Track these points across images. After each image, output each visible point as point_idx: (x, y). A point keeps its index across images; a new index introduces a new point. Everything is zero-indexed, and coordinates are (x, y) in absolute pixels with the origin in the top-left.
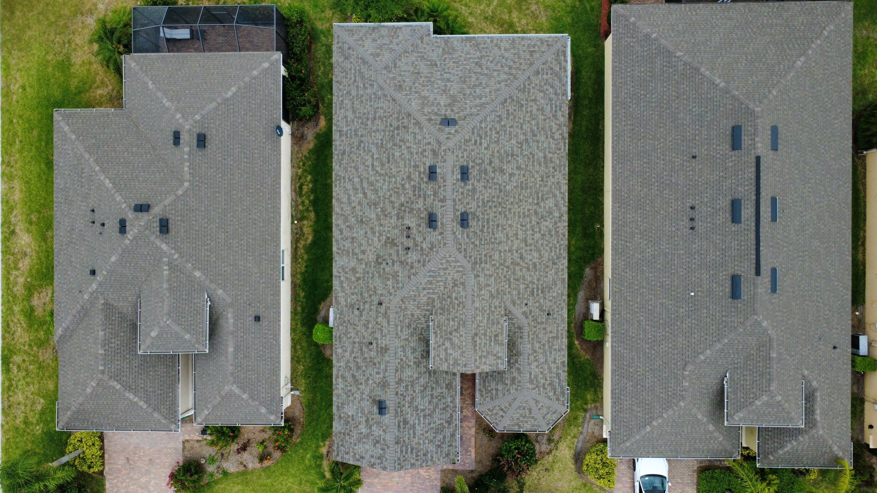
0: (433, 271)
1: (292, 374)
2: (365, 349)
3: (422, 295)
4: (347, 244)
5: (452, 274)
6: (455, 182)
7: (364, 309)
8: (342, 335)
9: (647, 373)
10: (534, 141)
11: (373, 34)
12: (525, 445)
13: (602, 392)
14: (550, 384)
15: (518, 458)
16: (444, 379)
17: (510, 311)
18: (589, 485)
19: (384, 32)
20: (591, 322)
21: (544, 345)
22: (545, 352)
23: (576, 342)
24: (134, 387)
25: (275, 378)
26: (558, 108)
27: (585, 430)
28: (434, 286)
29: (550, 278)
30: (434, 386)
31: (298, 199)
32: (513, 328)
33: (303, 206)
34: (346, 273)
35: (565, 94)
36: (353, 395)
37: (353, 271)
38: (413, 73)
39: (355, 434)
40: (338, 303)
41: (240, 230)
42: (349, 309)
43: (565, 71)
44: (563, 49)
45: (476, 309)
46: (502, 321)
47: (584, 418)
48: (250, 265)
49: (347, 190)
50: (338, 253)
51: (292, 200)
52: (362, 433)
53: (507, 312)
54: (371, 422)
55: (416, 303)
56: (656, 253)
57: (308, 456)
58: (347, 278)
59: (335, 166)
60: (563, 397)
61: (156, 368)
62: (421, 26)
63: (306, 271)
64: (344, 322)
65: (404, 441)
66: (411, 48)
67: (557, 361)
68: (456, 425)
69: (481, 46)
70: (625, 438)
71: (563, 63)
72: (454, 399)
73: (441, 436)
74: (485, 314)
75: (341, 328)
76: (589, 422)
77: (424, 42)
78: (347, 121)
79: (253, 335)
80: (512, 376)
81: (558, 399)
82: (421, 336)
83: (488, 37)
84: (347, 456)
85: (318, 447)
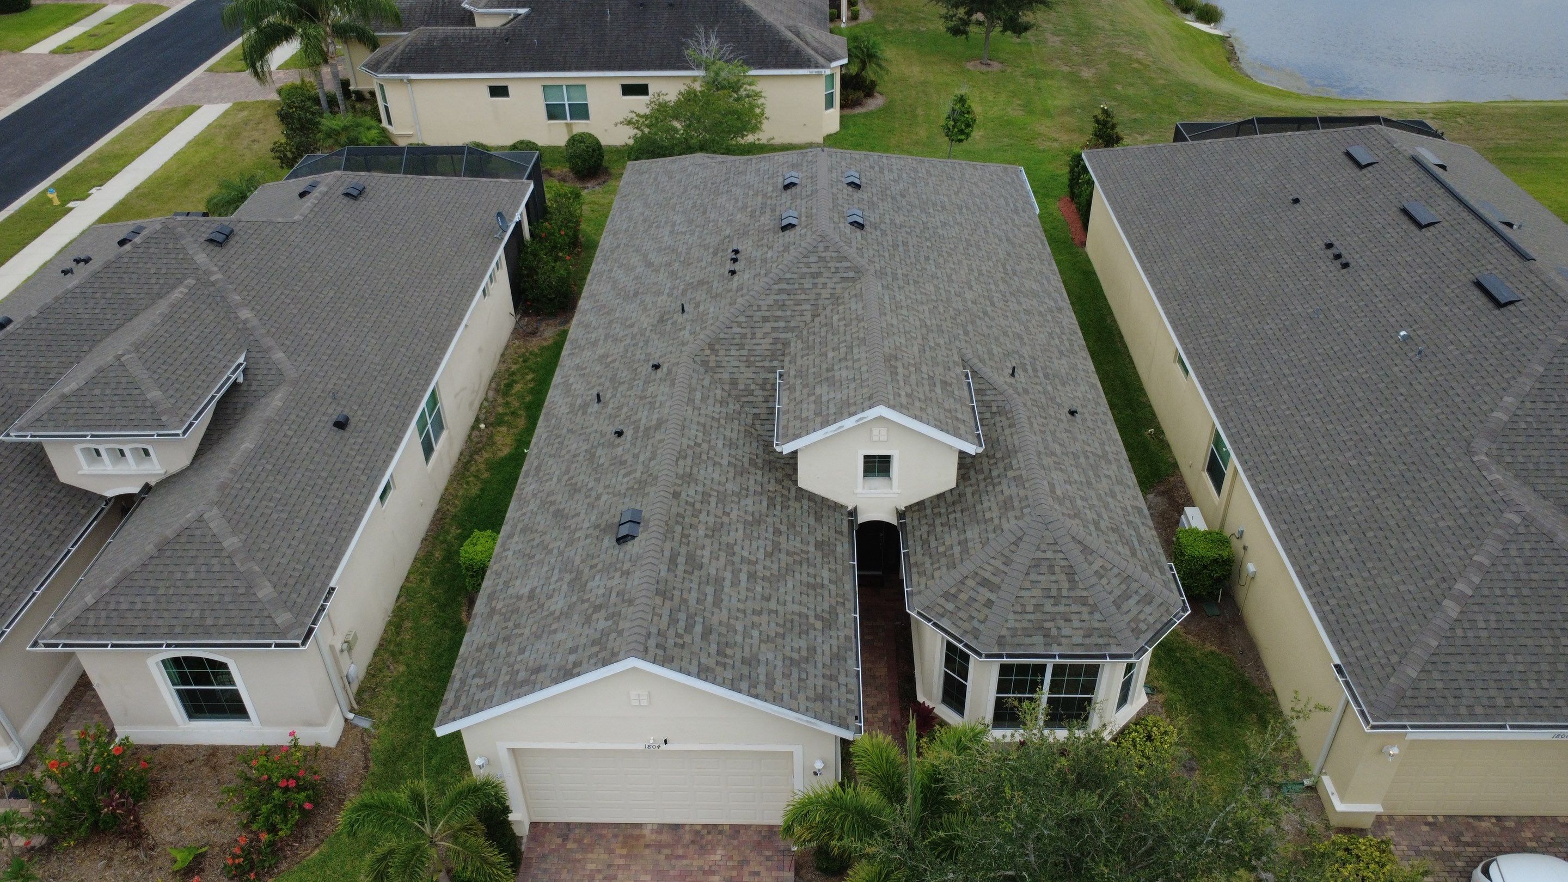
0: (788, 281)
2: (600, 452)
3: (759, 335)
4: (597, 334)
5: (830, 285)
16: (813, 529)
21: (1075, 455)
25: (332, 540)
26: (1019, 209)
28: (789, 313)
29: (1059, 368)
30: (783, 528)
31: (499, 399)
33: (506, 408)
36: (546, 548)
37: (600, 360)
39: (526, 629)
40: (551, 418)
41: (370, 301)
42: (575, 415)
44: (1017, 177)
48: (368, 349)
52: (552, 614)
55: (745, 352)
56: (1287, 323)
58: (583, 375)
60: (1162, 574)
64: (558, 437)
67: (1120, 498)
74: (914, 341)
79: (316, 446)
81: (1146, 570)
84: (484, 695)
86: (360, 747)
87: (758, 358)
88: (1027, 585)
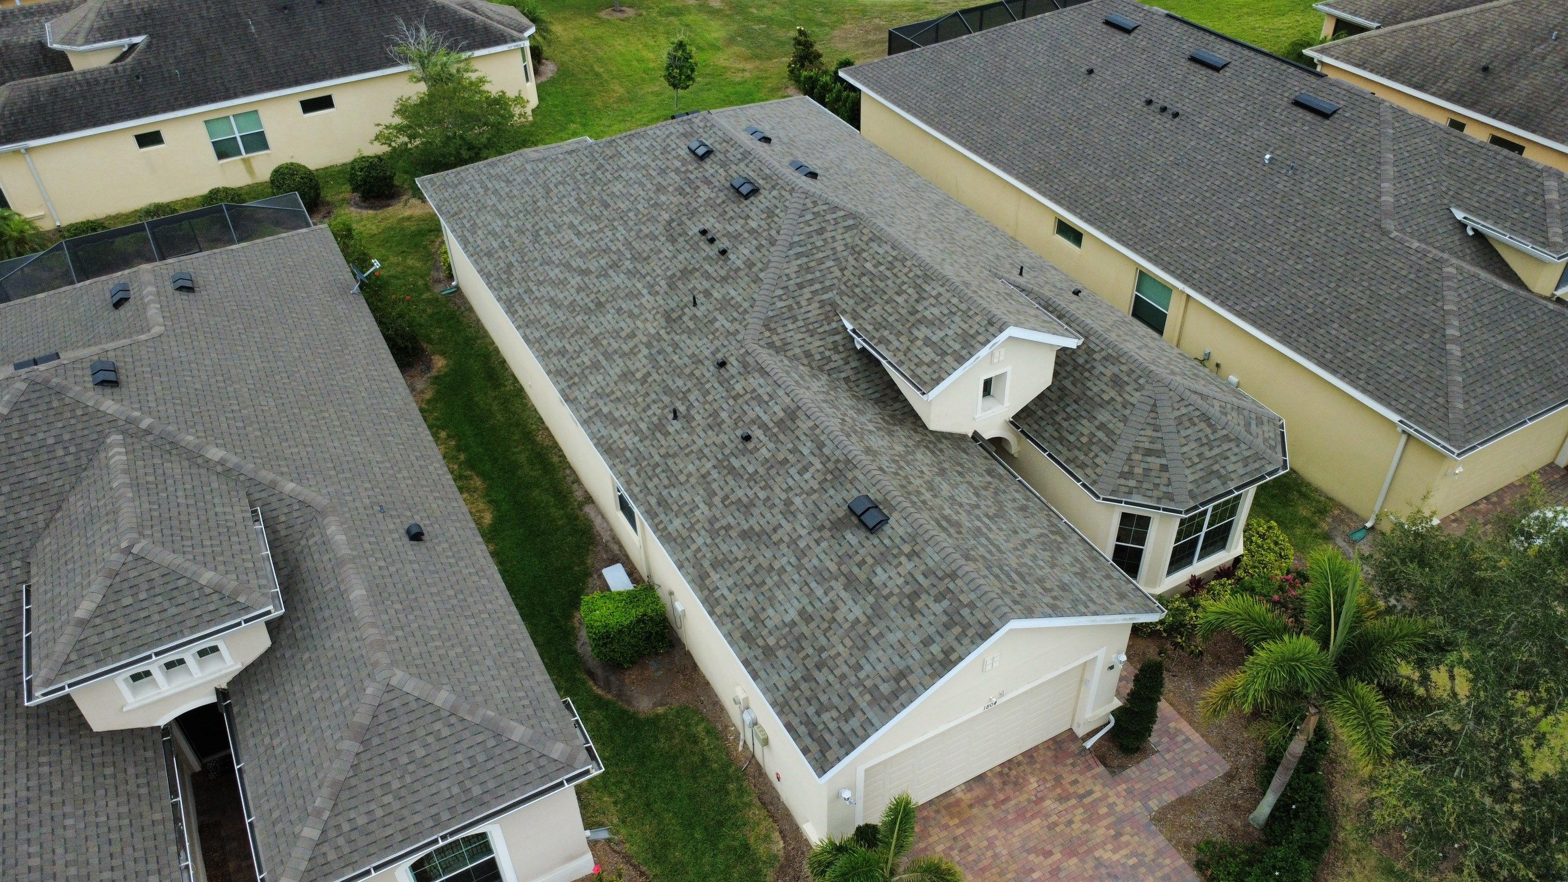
0: (799, 244)
2: (739, 461)
3: (804, 303)
4: (587, 357)
5: (839, 237)
7: (689, 406)
8: (665, 492)
14: (1195, 376)
28: (818, 274)
30: (959, 469)
34: (610, 394)
37: (625, 379)
39: (838, 648)
41: (313, 398)
42: (653, 440)
48: (360, 449)
55: (801, 323)
56: (1159, 173)
64: (656, 466)
65: (983, 557)
72: (1028, 496)
75: (653, 483)
79: (416, 567)
86: (617, 859)
87: (816, 325)
88: (1184, 442)
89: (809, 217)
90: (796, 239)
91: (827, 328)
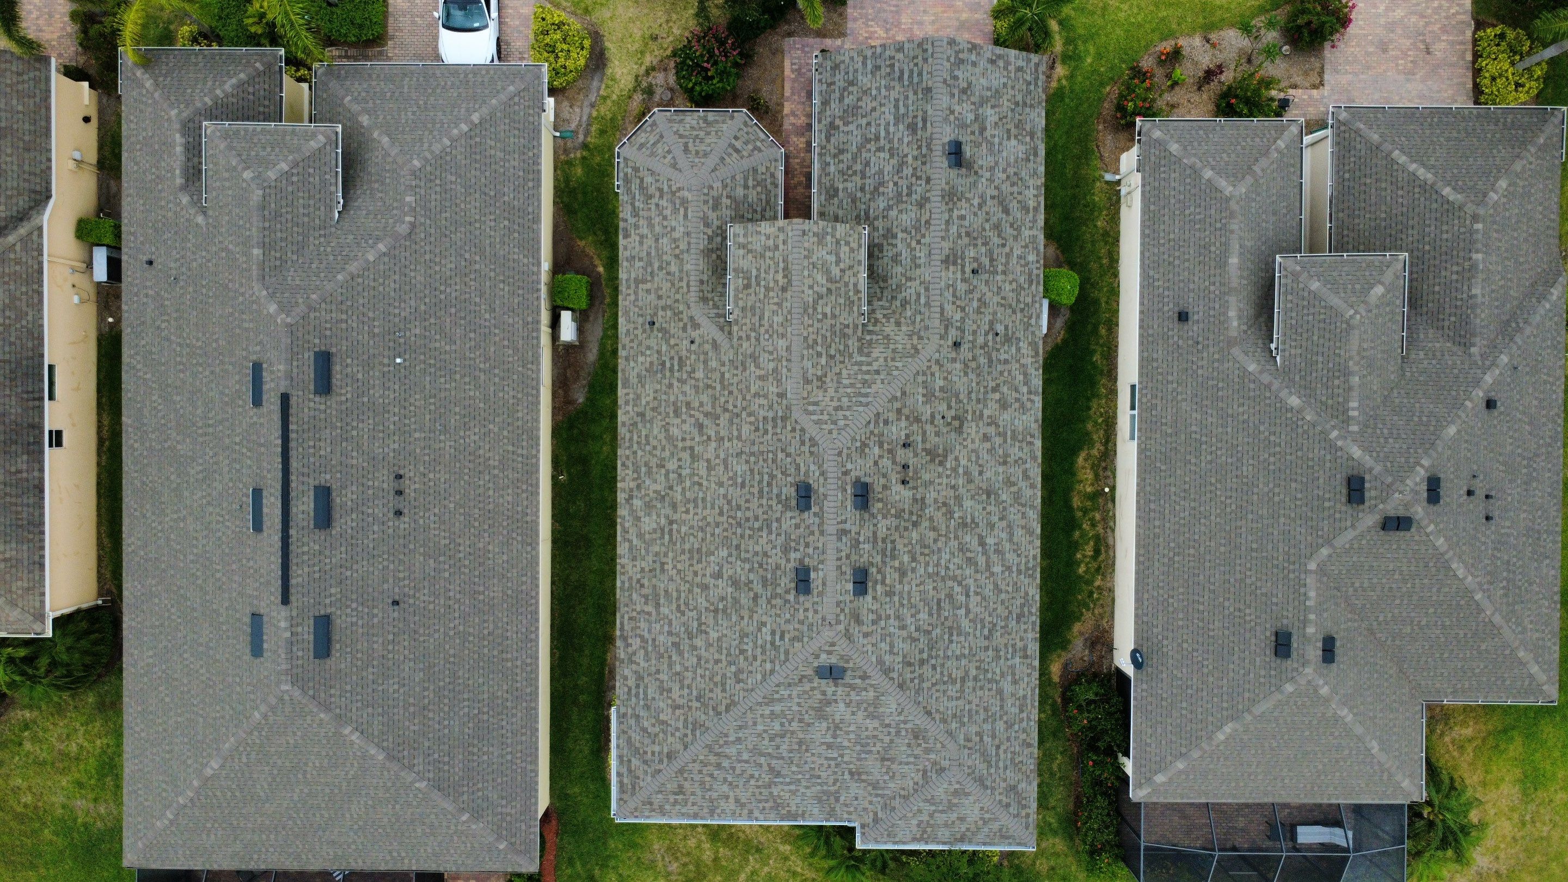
0: (861, 404)
1: (1118, 212)
2: (986, 261)
3: (882, 360)
4: (1015, 452)
5: (828, 399)
6: (820, 566)
7: (986, 334)
8: (1026, 286)
9: (477, 217)
10: (678, 635)
11: (963, 829)
12: (695, 84)
13: (556, 179)
14: (651, 197)
15: (708, 62)
16: (840, 206)
17: (722, 329)
18: (579, 12)
19: (944, 833)
20: (576, 307)
21: (661, 268)
22: (660, 257)
23: (601, 269)
24: (1417, 190)
25: (1152, 207)
26: (633, 692)
27: (586, 110)
28: (859, 377)
29: (650, 388)
30: (859, 194)
31: (1102, 531)
32: (716, 299)
33: (1092, 519)
34: (1017, 400)
35: (622, 717)
36: (1008, 177)
37: (1005, 403)
38: (892, 760)
39: (1006, 104)
40: (1033, 344)
41: (1213, 480)
42: (1014, 333)
43: (620, 757)
44: (625, 797)
45: (783, 336)
46: (736, 312)
47: (587, 133)
48: (1194, 415)
49: (1014, 551)
50: (1032, 436)
51: (1113, 531)
52: (993, 107)
53: (726, 329)
54: (976, 127)
55: (892, 346)
56: (462, 433)
57: (1089, 60)
58: (1017, 390)
59: (1034, 593)
60: (626, 175)
61: (1373, 224)
62: (877, 842)
63: (1089, 399)
64: (1022, 310)
65: (915, 93)
66: (896, 803)
67: (637, 238)
68: (820, 122)
69: (771, 804)
70: (516, 99)
71: (624, 770)
72: (823, 169)
73: (846, 101)
74: (766, 325)
75: (1029, 300)
76: (579, 125)
77: (871, 814)
78: (1014, 674)
79: (1192, 286)
80: (719, 213)
81: (636, 170)
82: (882, 284)
83: (757, 820)
84: (1021, 63)
85: (1071, 77)
89: (841, 423)
90: (861, 409)
91: (874, 337)
